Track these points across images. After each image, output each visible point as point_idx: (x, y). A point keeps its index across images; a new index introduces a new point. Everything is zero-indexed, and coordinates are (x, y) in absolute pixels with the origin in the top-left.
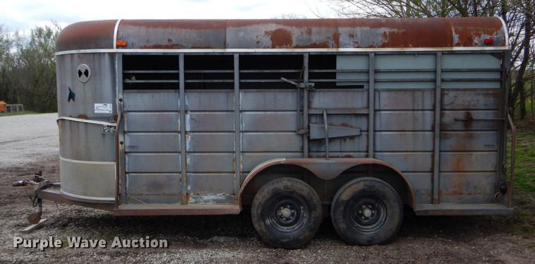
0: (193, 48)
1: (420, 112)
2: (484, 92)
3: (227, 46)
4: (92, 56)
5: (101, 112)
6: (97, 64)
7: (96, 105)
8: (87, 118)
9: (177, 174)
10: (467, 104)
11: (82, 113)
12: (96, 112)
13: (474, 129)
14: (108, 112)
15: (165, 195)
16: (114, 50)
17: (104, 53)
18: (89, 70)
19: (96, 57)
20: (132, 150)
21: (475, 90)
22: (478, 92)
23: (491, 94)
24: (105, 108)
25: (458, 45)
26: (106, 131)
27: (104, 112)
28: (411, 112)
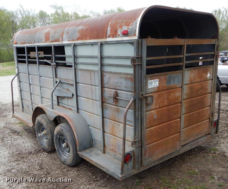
1: (94, 87)
2: (125, 76)
3: (35, 42)
10: (115, 84)
13: (120, 105)
21: (120, 74)
22: (122, 76)
23: (129, 78)
25: (109, 36)
28: (90, 86)
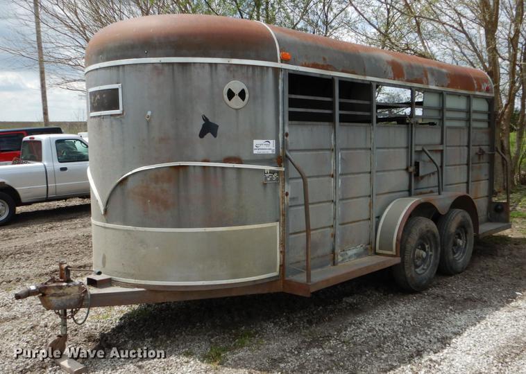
0: (343, 71)
2: (485, 131)
4: (251, 69)
5: (262, 152)
6: (258, 84)
7: (256, 142)
8: (240, 162)
9: (329, 229)
10: (480, 140)
11: (232, 154)
12: (255, 152)
14: (270, 152)
15: (318, 257)
16: (279, 65)
17: (268, 67)
18: (246, 91)
19: (257, 72)
20: (294, 204)
21: (482, 128)
24: (266, 147)
25: (477, 90)
26: (269, 179)
27: (266, 152)
